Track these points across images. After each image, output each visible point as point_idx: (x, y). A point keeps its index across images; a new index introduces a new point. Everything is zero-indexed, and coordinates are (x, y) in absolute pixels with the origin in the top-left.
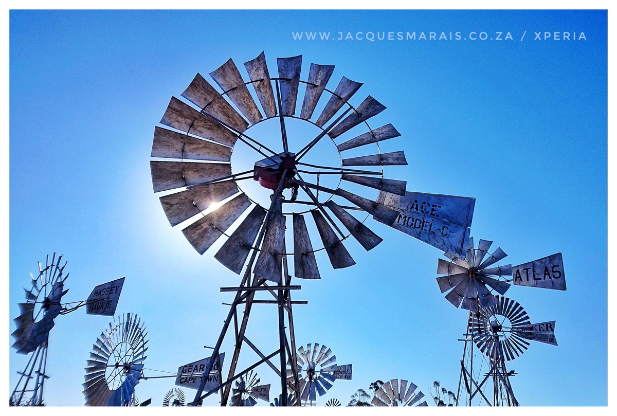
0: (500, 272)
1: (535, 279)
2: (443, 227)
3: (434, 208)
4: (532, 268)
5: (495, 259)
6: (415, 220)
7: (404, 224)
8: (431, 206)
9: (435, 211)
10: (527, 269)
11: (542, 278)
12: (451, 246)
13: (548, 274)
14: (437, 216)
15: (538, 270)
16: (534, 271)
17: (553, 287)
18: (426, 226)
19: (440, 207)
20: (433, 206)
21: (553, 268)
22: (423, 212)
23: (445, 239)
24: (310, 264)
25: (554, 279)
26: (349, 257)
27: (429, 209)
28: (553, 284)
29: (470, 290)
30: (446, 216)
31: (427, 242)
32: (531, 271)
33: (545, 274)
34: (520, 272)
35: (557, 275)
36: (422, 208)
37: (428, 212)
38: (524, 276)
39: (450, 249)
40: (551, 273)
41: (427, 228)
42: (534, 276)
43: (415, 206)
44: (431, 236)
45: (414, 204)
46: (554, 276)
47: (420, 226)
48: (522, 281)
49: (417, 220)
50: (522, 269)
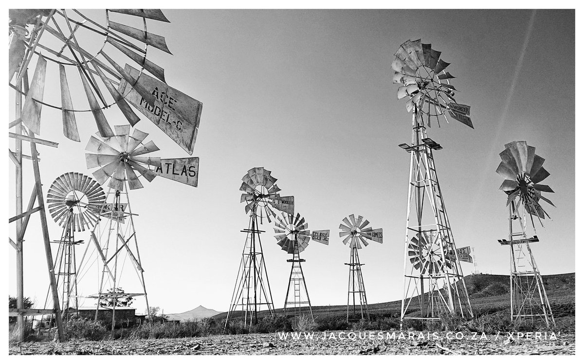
0: (150, 162)
1: (173, 174)
2: (178, 122)
3: (171, 100)
4: (173, 164)
5: (148, 150)
6: (155, 107)
7: (146, 107)
8: (169, 98)
9: (172, 104)
10: (168, 164)
11: (180, 174)
12: (183, 140)
13: (186, 172)
14: (173, 109)
15: (177, 167)
16: (174, 167)
17: (187, 182)
18: (164, 116)
19: (176, 102)
20: (171, 98)
21: (190, 168)
22: (162, 102)
23: (179, 132)
24: (71, 124)
25: (189, 177)
26: (108, 128)
27: (167, 100)
28: (188, 180)
29: (118, 172)
30: (180, 112)
31: (164, 131)
32: (171, 167)
33: (183, 172)
34: (162, 165)
35: (192, 174)
36: (162, 97)
37: (166, 103)
38: (164, 169)
39: (182, 143)
40: (187, 172)
41: (165, 118)
42: (173, 171)
43: (156, 93)
44: (168, 126)
45: (155, 91)
46: (190, 174)
47: (159, 114)
48: (162, 172)
49: (157, 107)
50: (165, 163)
